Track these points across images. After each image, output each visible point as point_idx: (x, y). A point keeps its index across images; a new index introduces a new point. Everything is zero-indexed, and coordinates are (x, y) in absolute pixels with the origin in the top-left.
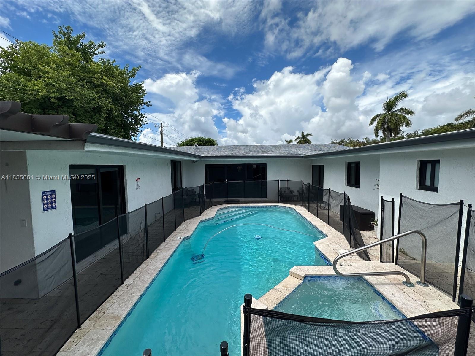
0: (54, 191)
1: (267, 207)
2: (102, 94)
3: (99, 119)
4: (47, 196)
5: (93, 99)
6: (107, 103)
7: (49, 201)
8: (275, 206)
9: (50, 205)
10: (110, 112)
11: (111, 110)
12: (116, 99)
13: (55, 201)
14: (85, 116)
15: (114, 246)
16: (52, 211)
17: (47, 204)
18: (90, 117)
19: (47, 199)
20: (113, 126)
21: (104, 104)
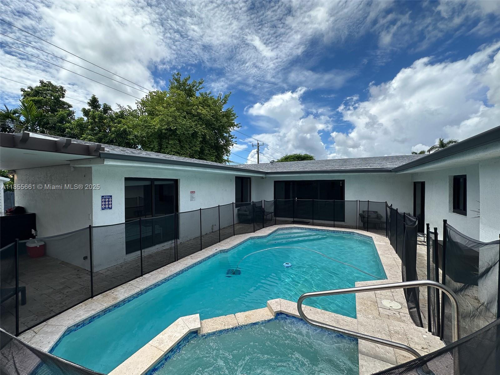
0: (111, 196)
1: (339, 232)
2: (198, 122)
3: (196, 143)
4: (105, 199)
5: (191, 127)
6: (201, 129)
7: (107, 203)
8: (350, 233)
9: (107, 206)
10: (204, 137)
11: (205, 135)
12: (208, 124)
13: (112, 204)
14: (186, 141)
15: (163, 246)
16: (109, 211)
17: (105, 205)
18: (190, 142)
19: (105, 202)
20: (208, 148)
21: (199, 130)
